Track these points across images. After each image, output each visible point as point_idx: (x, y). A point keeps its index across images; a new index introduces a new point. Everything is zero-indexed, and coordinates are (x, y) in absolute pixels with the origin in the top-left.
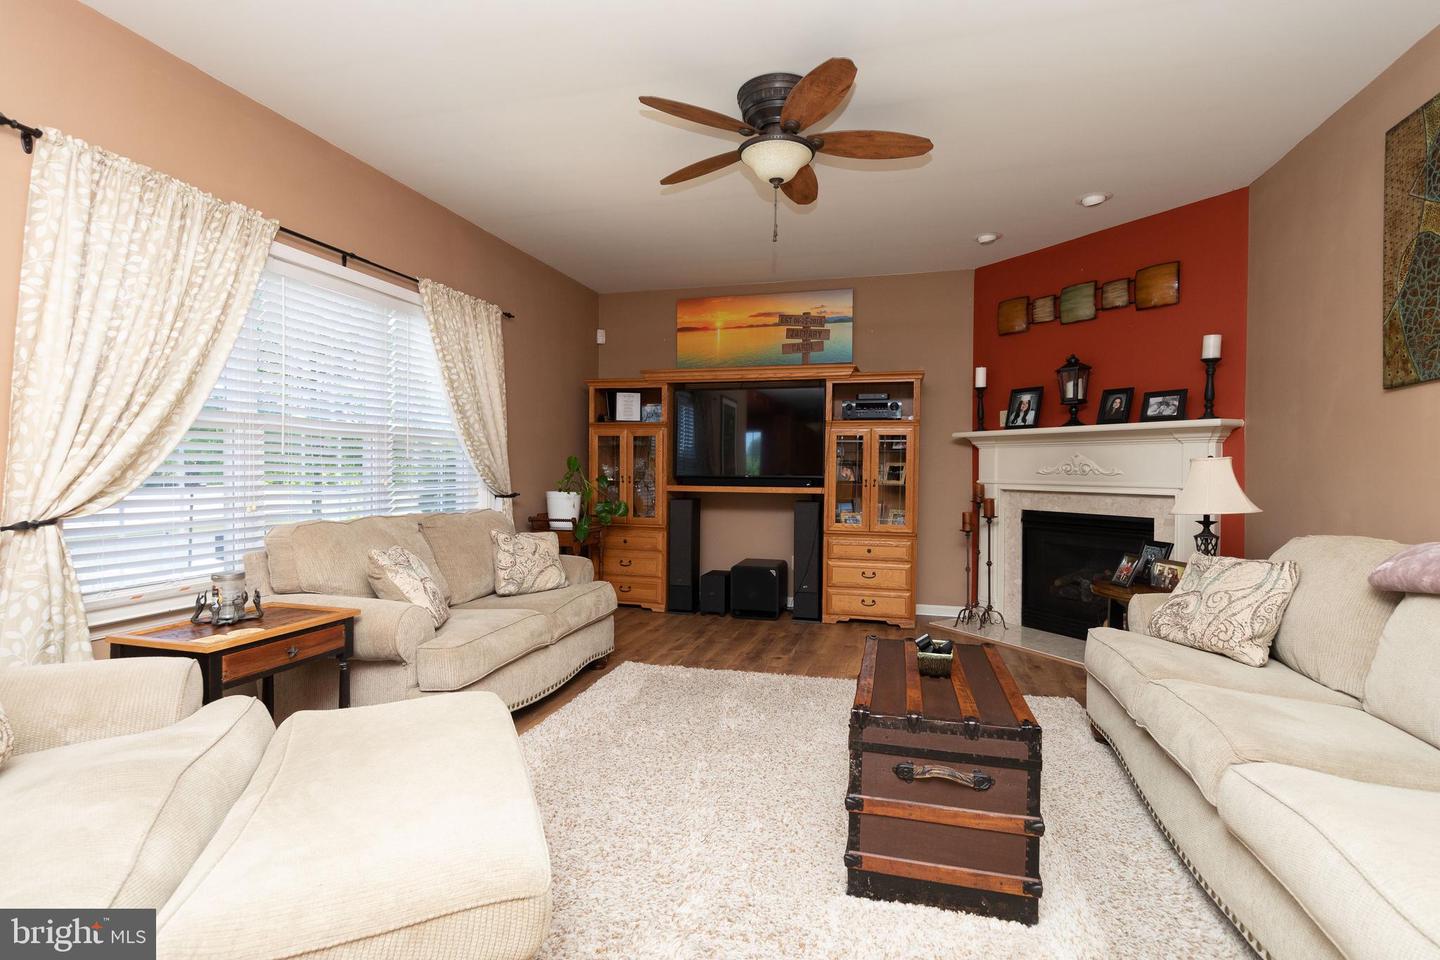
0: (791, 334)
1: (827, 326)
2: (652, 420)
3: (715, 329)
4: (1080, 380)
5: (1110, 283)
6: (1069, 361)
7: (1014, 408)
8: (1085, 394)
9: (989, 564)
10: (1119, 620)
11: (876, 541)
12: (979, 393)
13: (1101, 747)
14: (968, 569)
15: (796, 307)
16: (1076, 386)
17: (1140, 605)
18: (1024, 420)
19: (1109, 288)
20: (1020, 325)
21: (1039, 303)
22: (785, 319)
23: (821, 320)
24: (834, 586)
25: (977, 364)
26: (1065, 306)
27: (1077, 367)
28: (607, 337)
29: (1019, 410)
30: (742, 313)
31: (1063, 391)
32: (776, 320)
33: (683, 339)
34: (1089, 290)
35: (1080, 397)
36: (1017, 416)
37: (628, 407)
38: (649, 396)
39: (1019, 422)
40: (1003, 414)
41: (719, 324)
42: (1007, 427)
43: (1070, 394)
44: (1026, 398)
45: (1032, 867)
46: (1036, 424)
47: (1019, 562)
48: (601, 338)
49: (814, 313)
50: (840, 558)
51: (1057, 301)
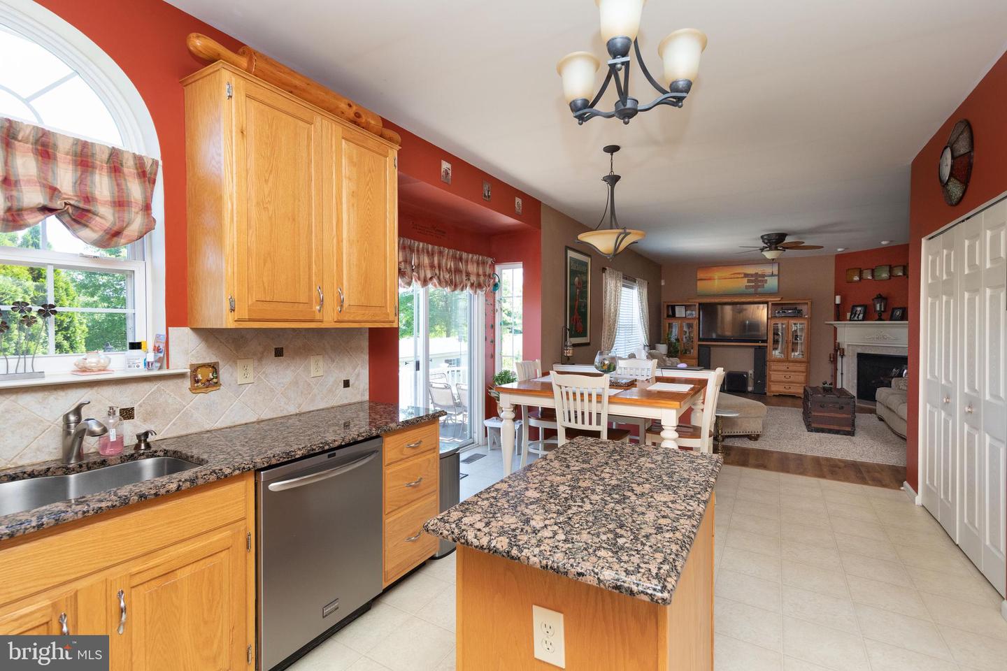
0: (749, 281)
1: (766, 278)
2: (690, 317)
3: (714, 279)
4: (882, 304)
5: (896, 267)
6: (877, 296)
7: (853, 313)
8: (885, 308)
9: (842, 374)
10: (889, 385)
11: (791, 364)
12: (837, 306)
13: (882, 422)
14: (832, 376)
15: (751, 270)
16: (881, 306)
17: (893, 381)
18: (858, 318)
19: (895, 269)
20: (856, 278)
21: (865, 271)
22: (746, 275)
23: (763, 276)
24: (772, 381)
25: (836, 294)
26: (876, 274)
27: (880, 298)
28: (665, 282)
29: (856, 314)
30: (726, 272)
31: (875, 307)
32: (743, 276)
33: (699, 283)
34: (888, 269)
35: (882, 309)
36: (855, 316)
37: (680, 312)
38: (687, 307)
39: (856, 318)
40: (848, 315)
41: (716, 277)
42: (850, 320)
43: (878, 309)
44: (859, 309)
45: (853, 425)
46: (863, 320)
47: (856, 373)
48: (663, 284)
49: (760, 273)
50: (775, 371)
51: (873, 271)
